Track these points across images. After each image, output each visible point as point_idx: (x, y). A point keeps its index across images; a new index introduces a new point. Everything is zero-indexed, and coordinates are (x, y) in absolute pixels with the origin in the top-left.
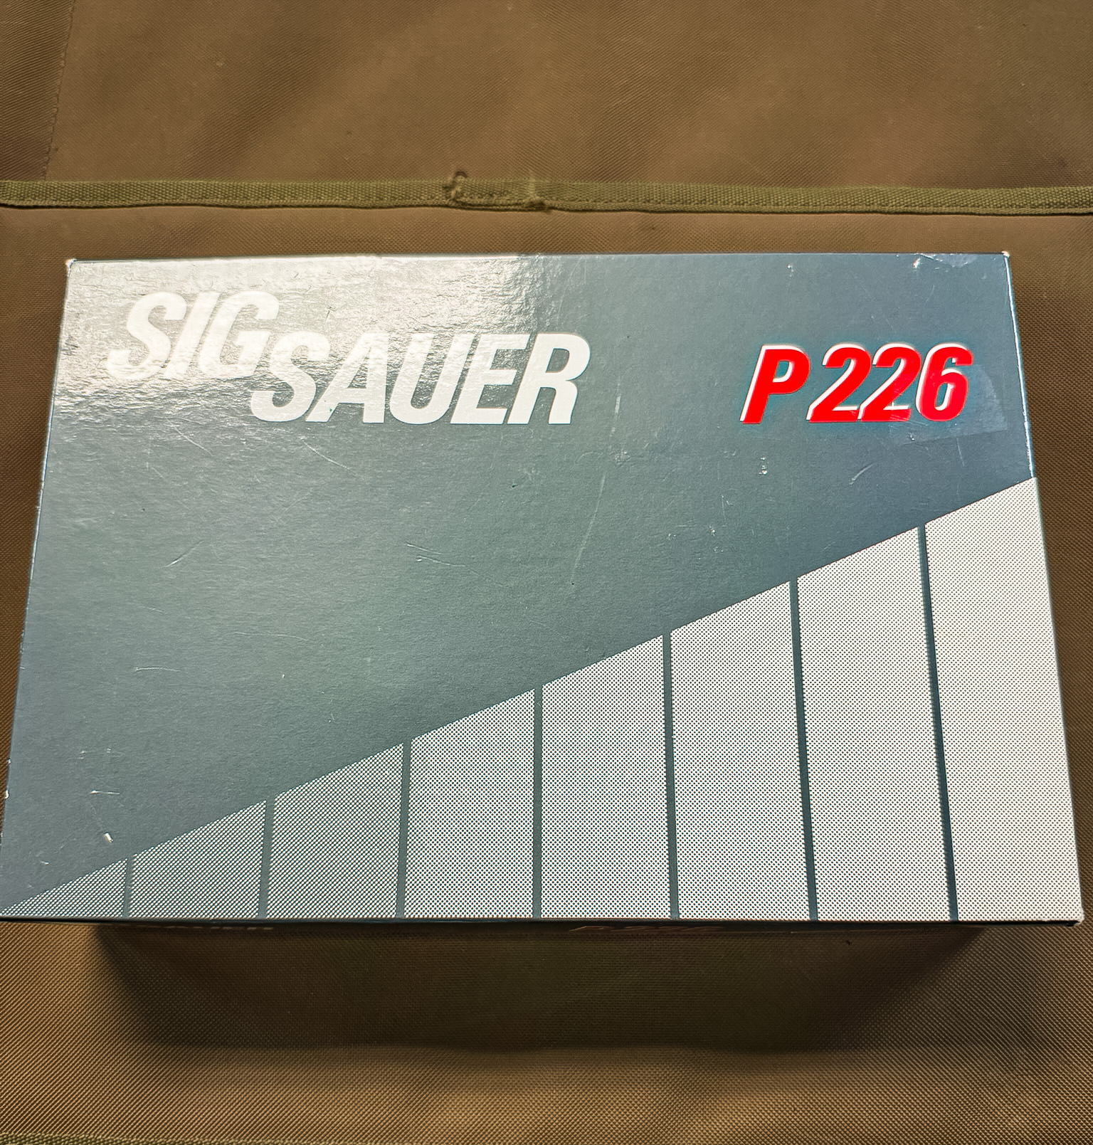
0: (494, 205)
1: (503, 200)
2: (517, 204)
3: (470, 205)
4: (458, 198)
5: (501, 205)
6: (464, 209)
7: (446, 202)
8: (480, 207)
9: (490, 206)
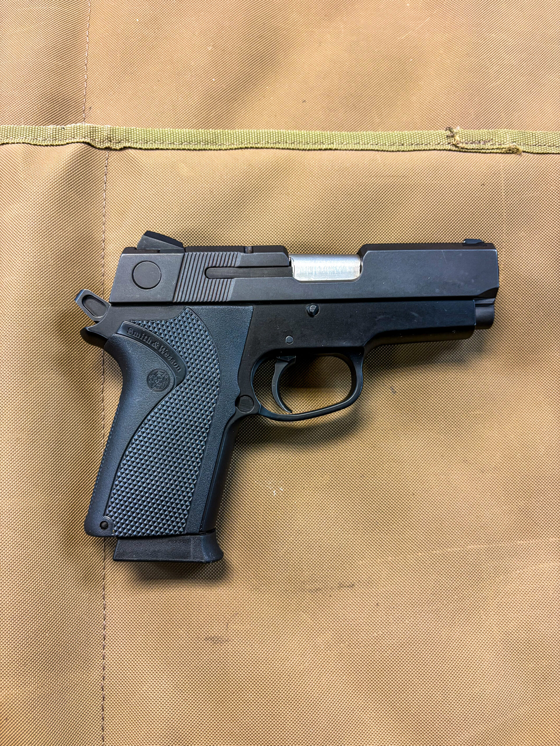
0: (482, 149)
1: (488, 146)
2: (497, 149)
3: (467, 149)
4: (458, 144)
5: (488, 149)
6: (462, 152)
7: (449, 147)
8: (474, 151)
9: (479, 150)
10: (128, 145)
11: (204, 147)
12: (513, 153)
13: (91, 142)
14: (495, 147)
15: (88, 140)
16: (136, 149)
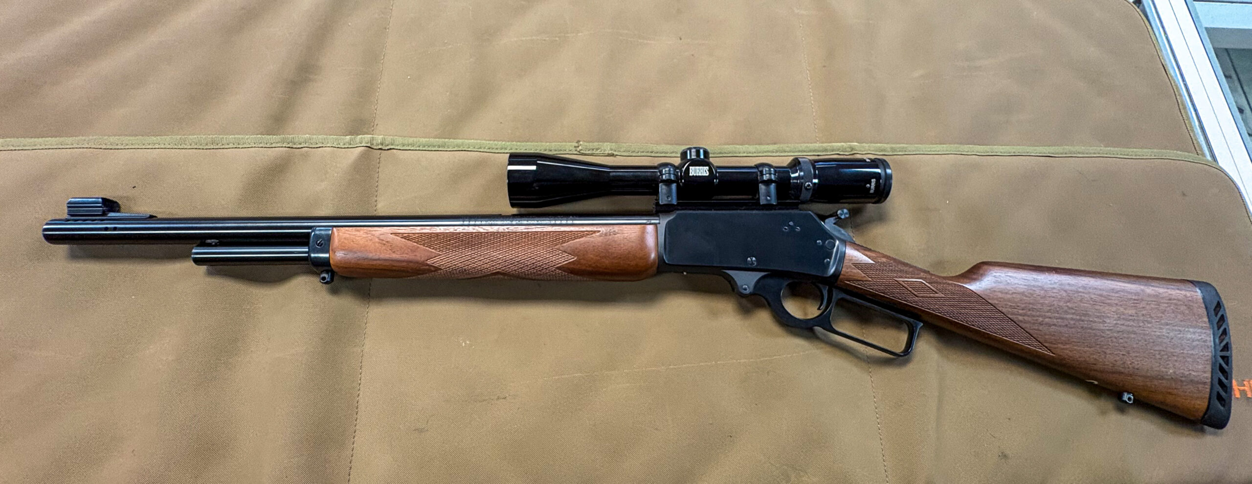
10: (392, 147)
11: (437, 149)
12: (611, 156)
13: (371, 146)
14: (601, 153)
15: (369, 145)
16: (397, 149)
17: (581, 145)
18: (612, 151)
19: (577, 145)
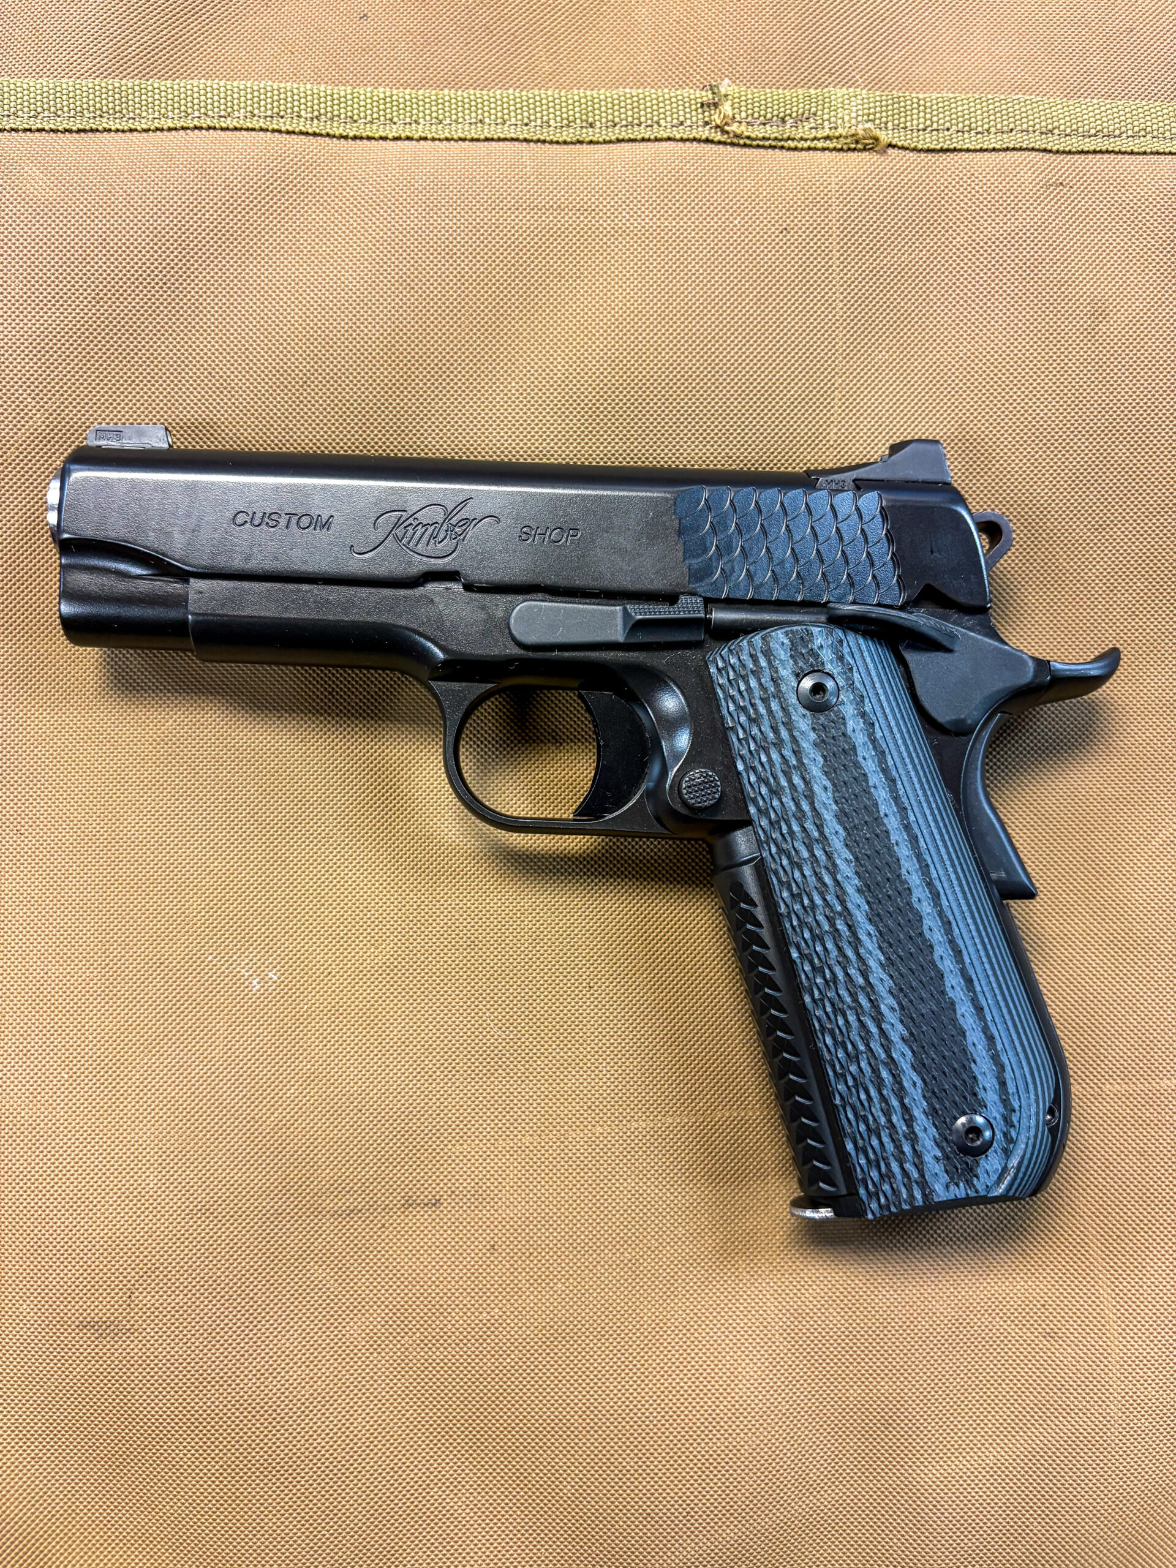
0: (789, 139)
1: (805, 130)
2: (827, 138)
3: (748, 138)
4: (727, 124)
5: (802, 139)
6: (738, 145)
7: (705, 133)
8: (767, 143)
9: (781, 140)
12: (865, 149)
14: (820, 134)
17: (726, 96)
18: (869, 125)
19: (707, 96)
